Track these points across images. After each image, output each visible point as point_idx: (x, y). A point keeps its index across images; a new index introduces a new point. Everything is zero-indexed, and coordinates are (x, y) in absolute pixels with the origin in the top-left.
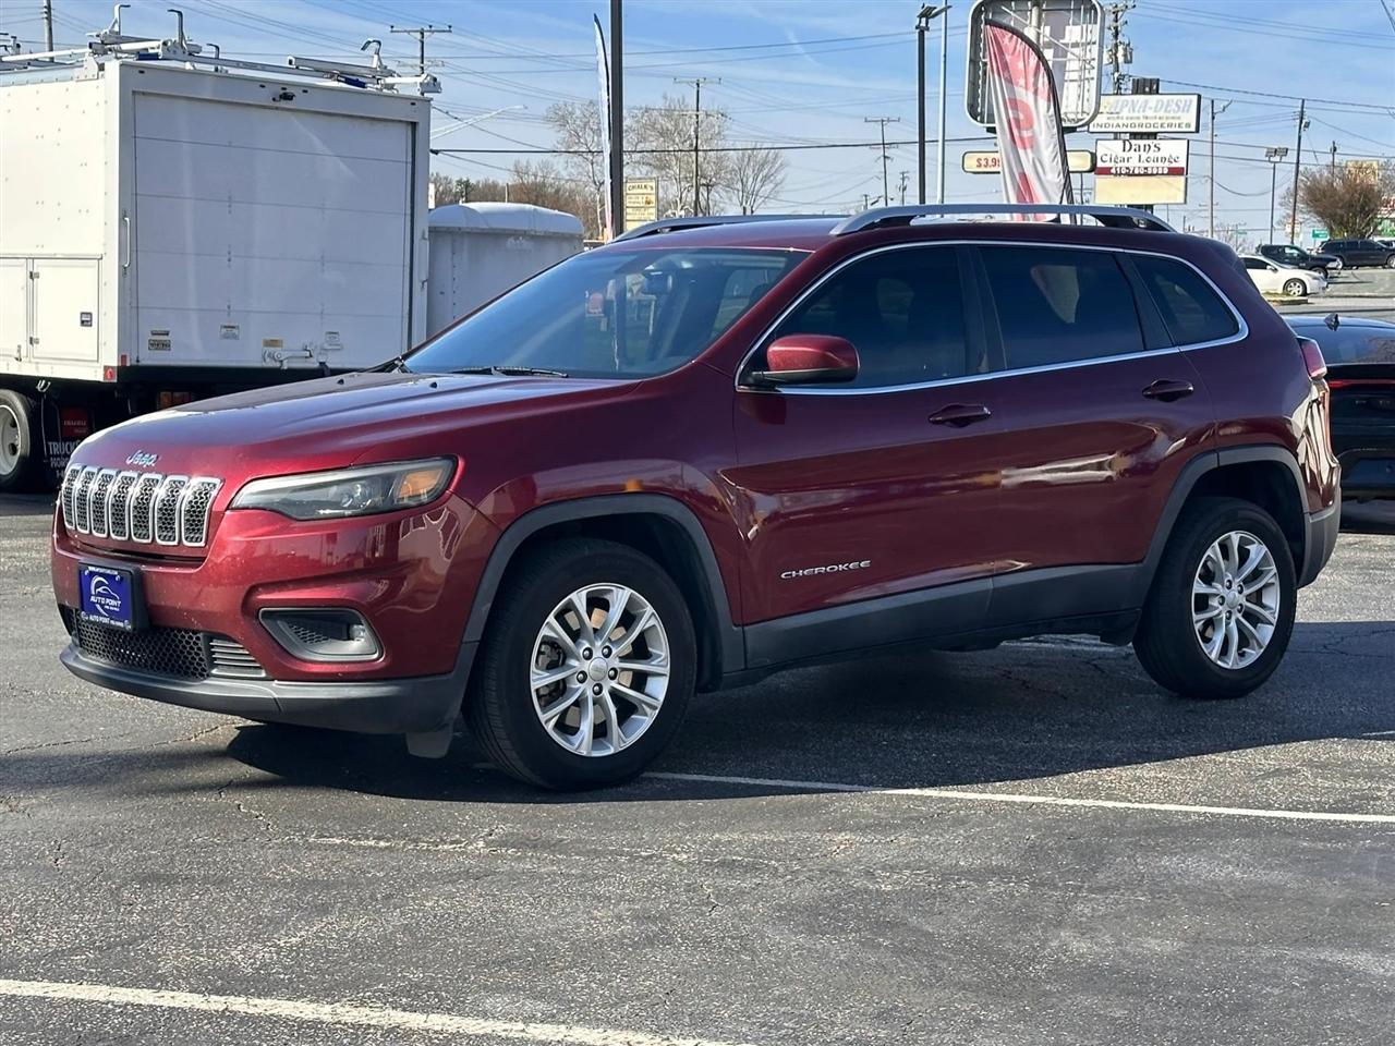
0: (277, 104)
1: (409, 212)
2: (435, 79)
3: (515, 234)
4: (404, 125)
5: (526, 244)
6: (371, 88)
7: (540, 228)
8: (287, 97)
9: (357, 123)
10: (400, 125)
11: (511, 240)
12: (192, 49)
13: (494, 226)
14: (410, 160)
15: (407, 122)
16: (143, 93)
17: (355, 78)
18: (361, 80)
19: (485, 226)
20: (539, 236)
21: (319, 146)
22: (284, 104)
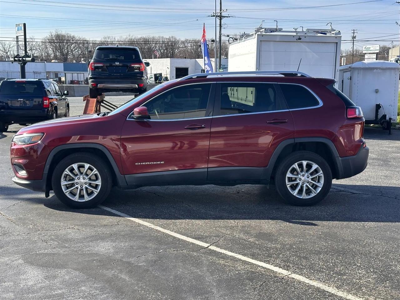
0: (298, 41)
1: (335, 65)
2: (339, 31)
3: (377, 68)
4: (334, 43)
5: (379, 71)
6: (328, 35)
7: (384, 66)
8: (300, 39)
9: (321, 44)
10: (333, 43)
11: (375, 70)
12: (280, 29)
13: (370, 66)
14: (335, 52)
15: (335, 43)
16: (264, 41)
17: (324, 32)
18: (326, 33)
19: (368, 67)
20: (384, 69)
21: (308, 50)
22: (299, 41)
